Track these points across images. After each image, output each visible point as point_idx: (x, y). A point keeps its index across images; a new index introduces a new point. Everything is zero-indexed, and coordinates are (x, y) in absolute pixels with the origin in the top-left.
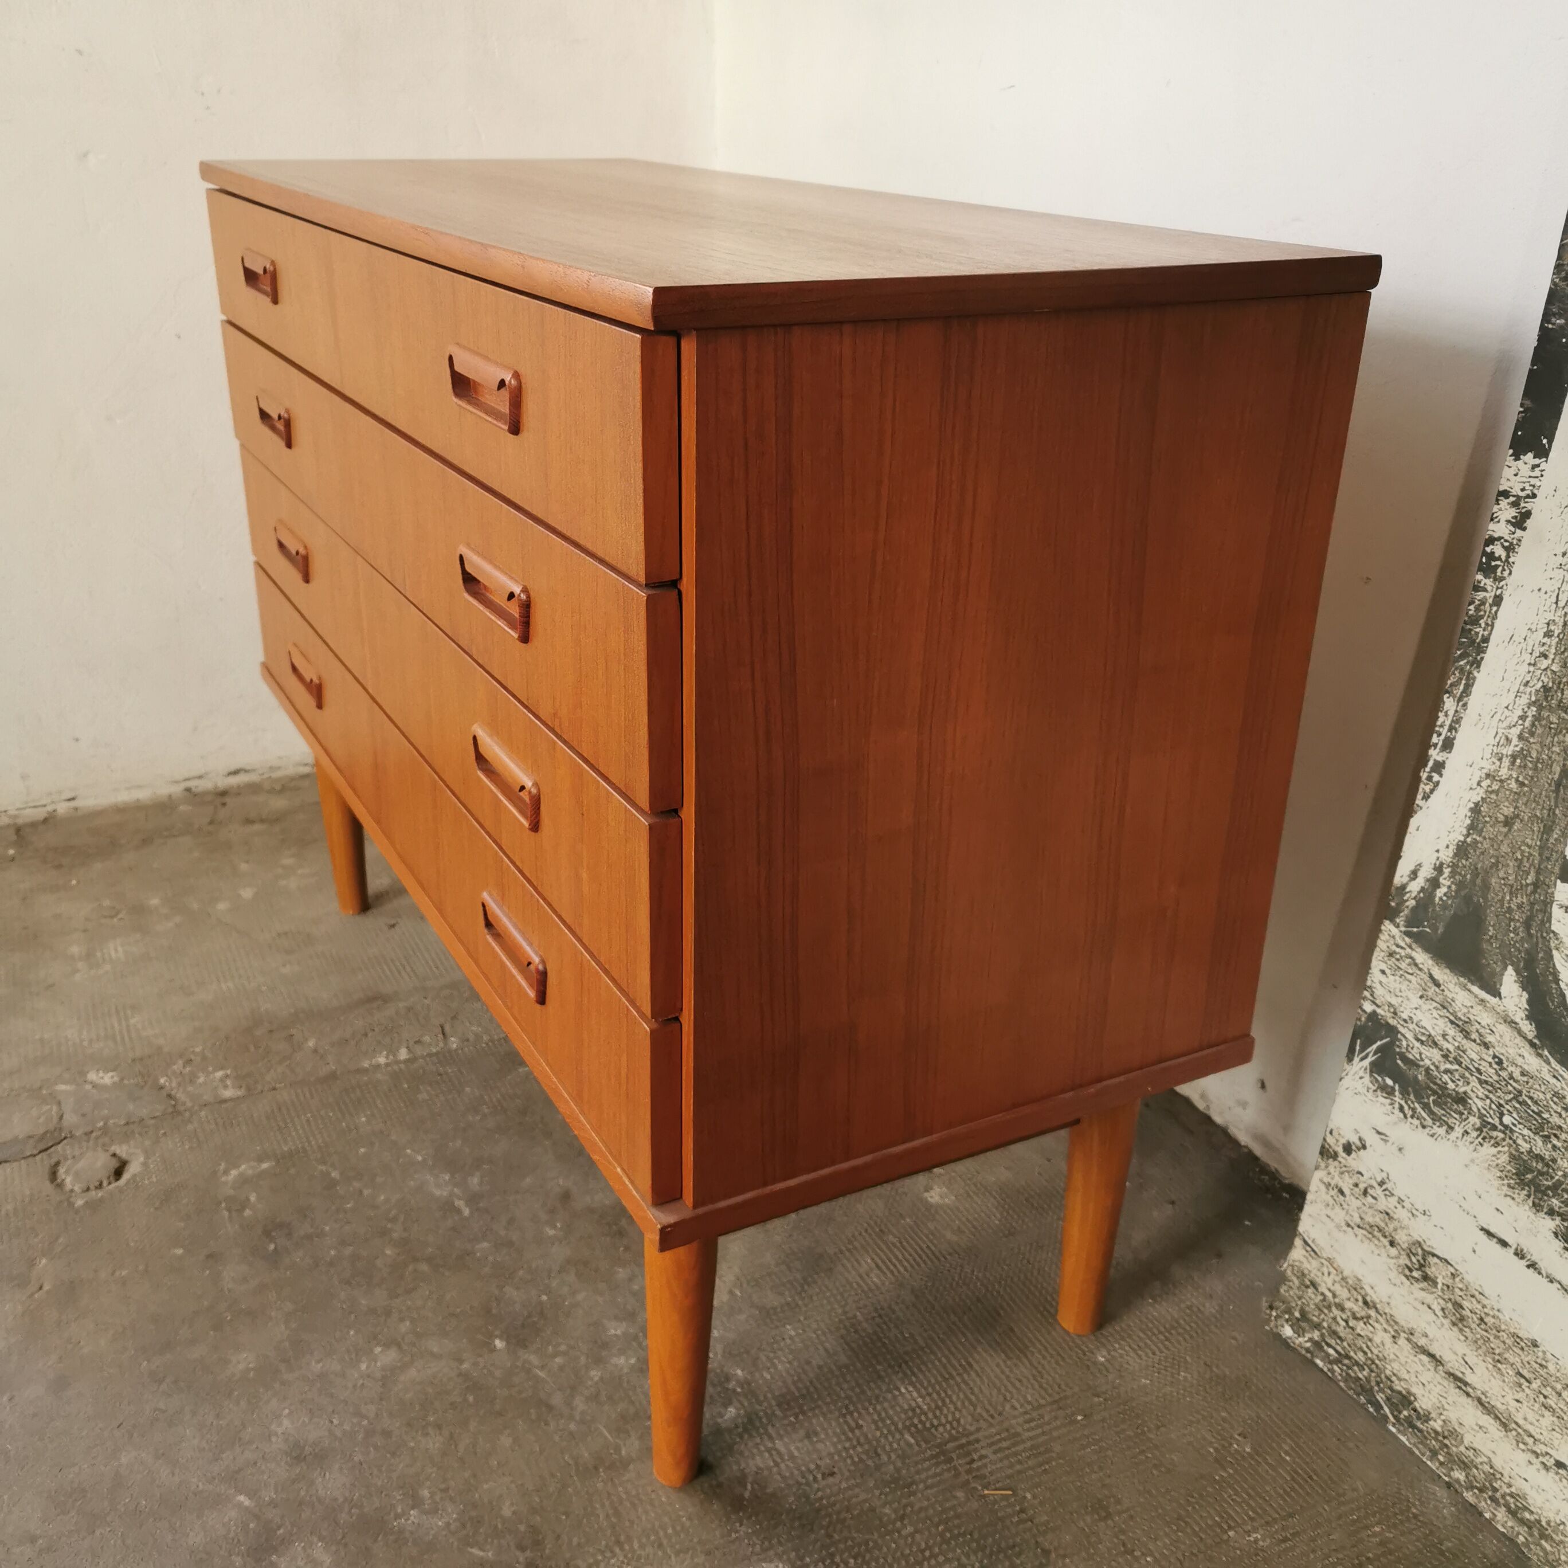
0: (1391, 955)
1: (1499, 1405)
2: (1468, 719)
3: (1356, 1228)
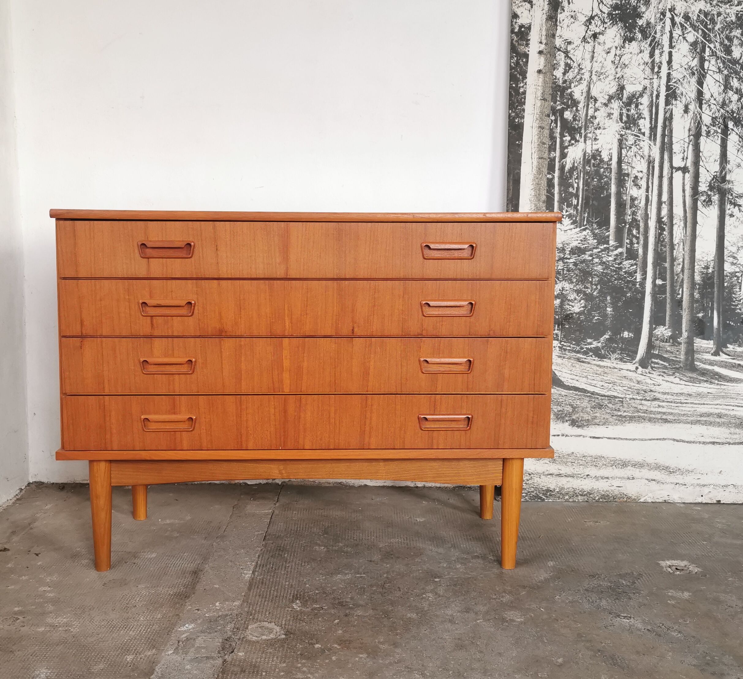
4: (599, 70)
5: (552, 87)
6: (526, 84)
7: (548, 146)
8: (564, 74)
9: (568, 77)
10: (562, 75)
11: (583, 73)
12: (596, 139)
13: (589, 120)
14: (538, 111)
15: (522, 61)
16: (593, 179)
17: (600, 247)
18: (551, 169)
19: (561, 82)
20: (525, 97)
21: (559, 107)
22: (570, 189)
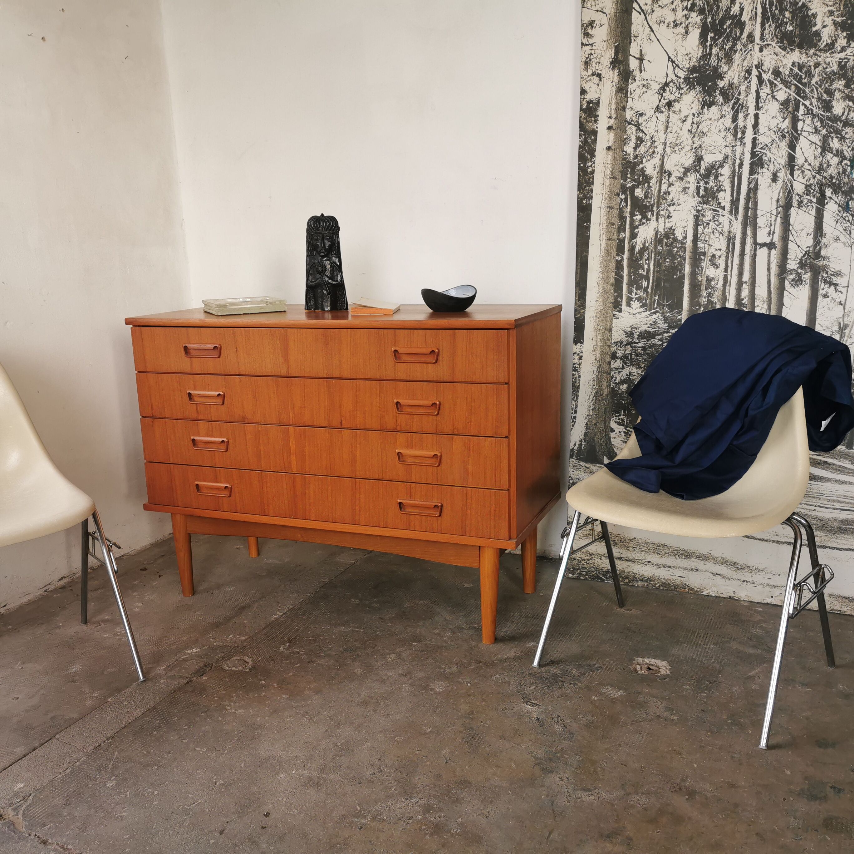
0: (574, 466)
1: (631, 558)
2: (579, 405)
3: (583, 538)
4: (674, 141)
5: (622, 164)
6: (594, 163)
7: (617, 227)
8: (635, 149)
9: (639, 151)
10: (633, 149)
11: (656, 147)
12: (669, 217)
13: (663, 196)
14: (606, 190)
15: (591, 139)
16: (665, 259)
17: (671, 331)
18: (620, 250)
19: (632, 157)
20: (593, 176)
21: (629, 185)
22: (640, 271)
